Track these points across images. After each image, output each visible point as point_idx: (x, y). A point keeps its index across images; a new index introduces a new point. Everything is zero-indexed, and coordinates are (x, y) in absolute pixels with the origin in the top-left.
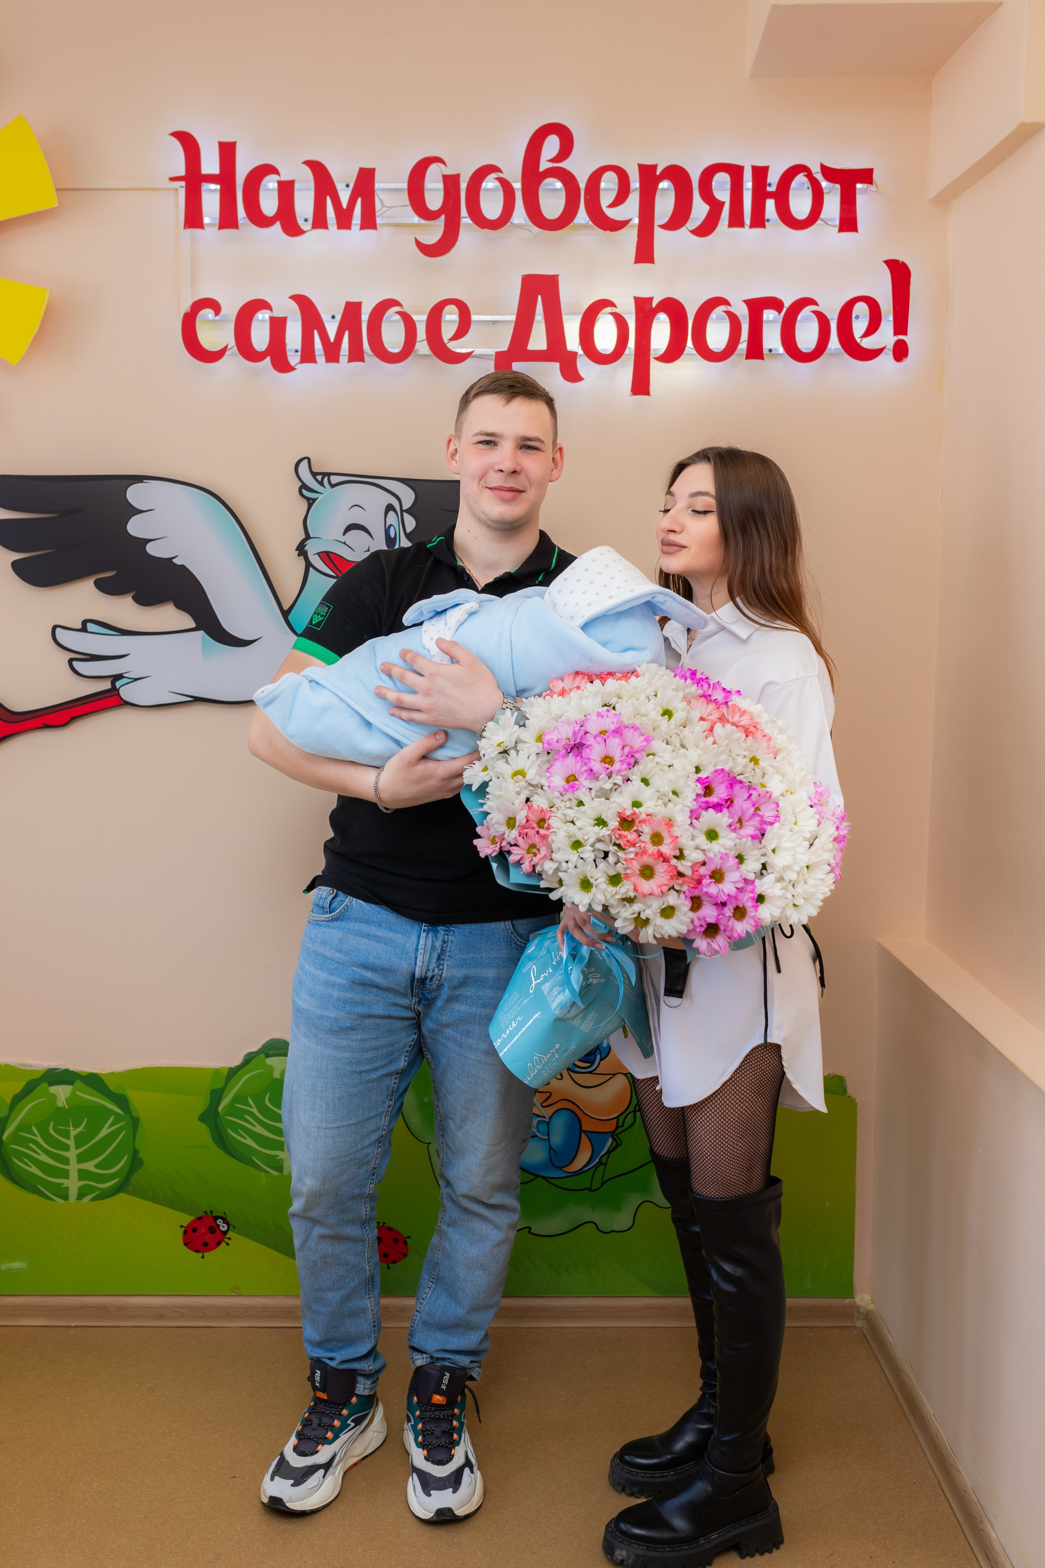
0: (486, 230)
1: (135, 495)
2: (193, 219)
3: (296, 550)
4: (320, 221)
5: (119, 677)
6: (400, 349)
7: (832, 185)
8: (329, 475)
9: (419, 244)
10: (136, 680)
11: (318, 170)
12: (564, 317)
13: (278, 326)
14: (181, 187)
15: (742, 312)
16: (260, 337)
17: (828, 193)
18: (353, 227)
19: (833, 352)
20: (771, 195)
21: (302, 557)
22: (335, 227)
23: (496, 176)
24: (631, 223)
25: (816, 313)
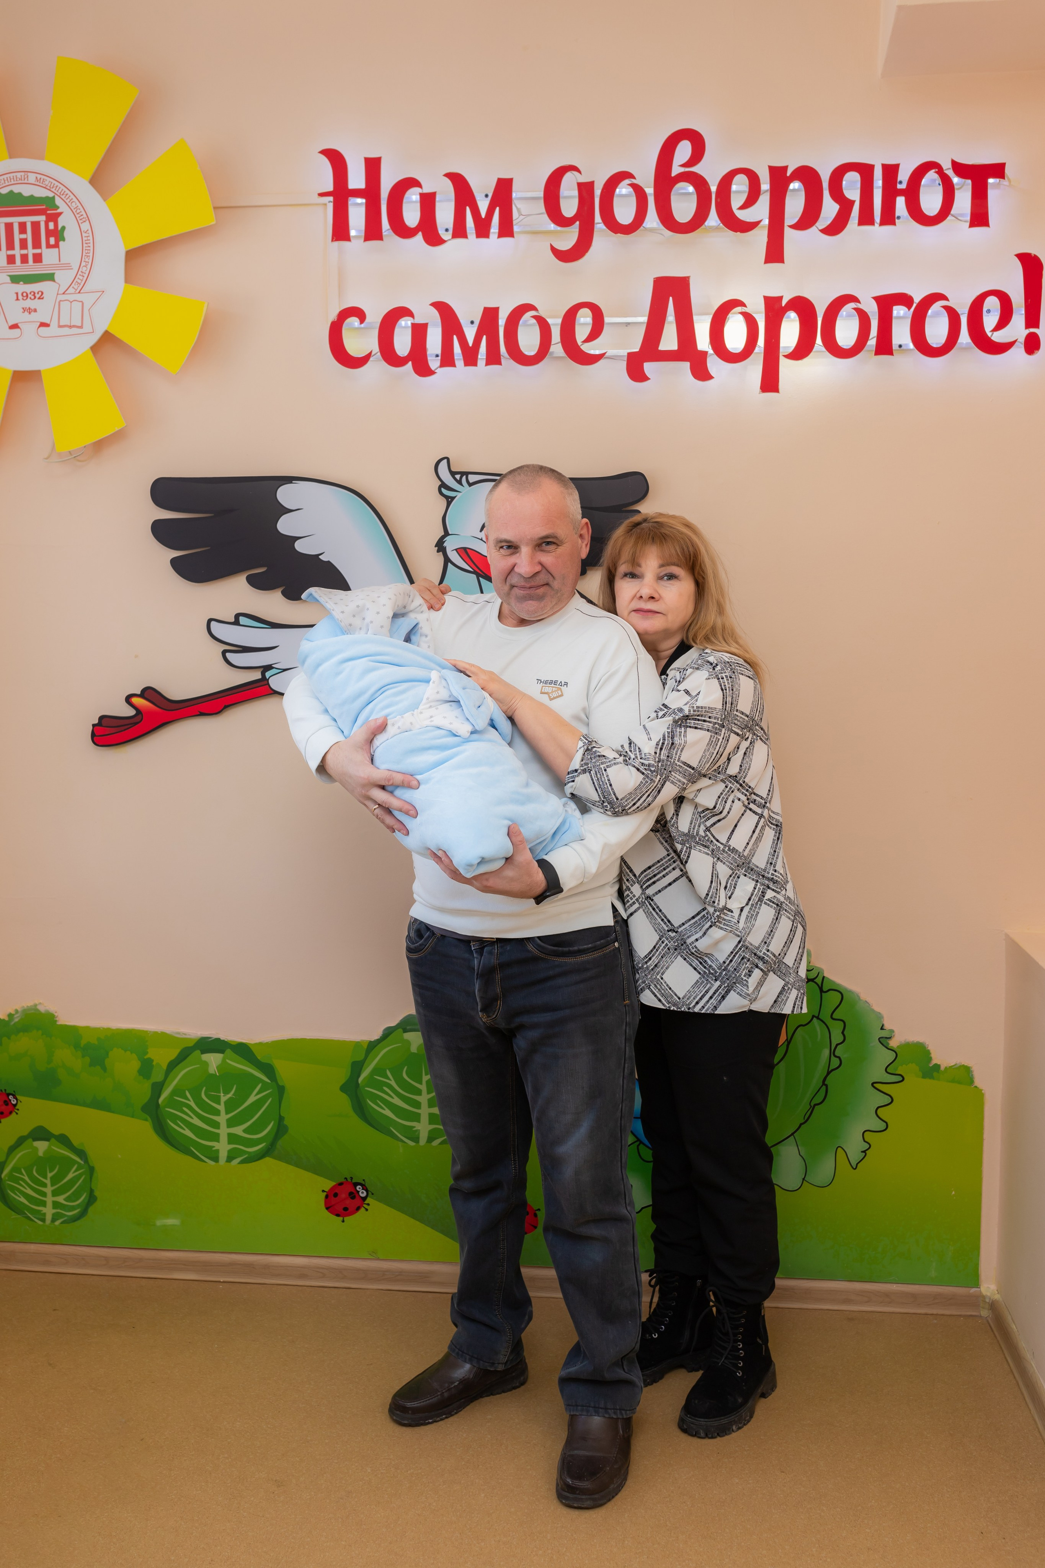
0: (619, 234)
1: (285, 495)
2: (341, 232)
3: (435, 547)
4: (459, 231)
5: (269, 667)
6: (536, 352)
7: (963, 180)
8: (467, 474)
9: (554, 250)
10: (285, 670)
11: (459, 182)
12: (695, 318)
13: (419, 332)
14: (329, 202)
15: (872, 309)
16: (402, 343)
17: (959, 189)
18: (491, 235)
19: (964, 346)
20: (901, 192)
21: (441, 553)
22: (474, 235)
23: (630, 182)
24: (762, 223)
25: (946, 308)
